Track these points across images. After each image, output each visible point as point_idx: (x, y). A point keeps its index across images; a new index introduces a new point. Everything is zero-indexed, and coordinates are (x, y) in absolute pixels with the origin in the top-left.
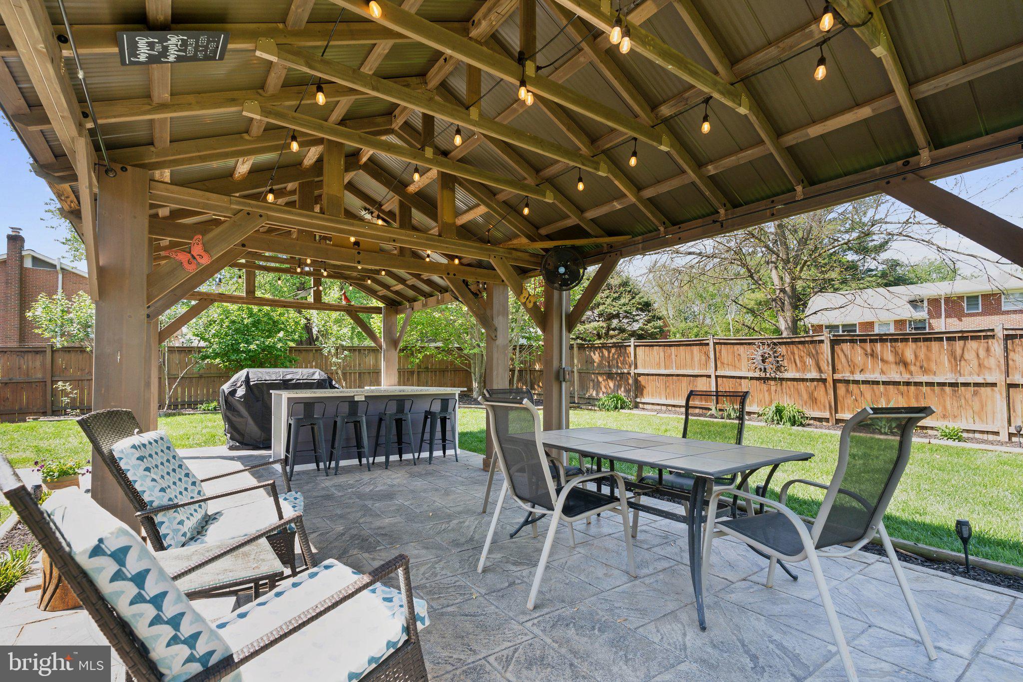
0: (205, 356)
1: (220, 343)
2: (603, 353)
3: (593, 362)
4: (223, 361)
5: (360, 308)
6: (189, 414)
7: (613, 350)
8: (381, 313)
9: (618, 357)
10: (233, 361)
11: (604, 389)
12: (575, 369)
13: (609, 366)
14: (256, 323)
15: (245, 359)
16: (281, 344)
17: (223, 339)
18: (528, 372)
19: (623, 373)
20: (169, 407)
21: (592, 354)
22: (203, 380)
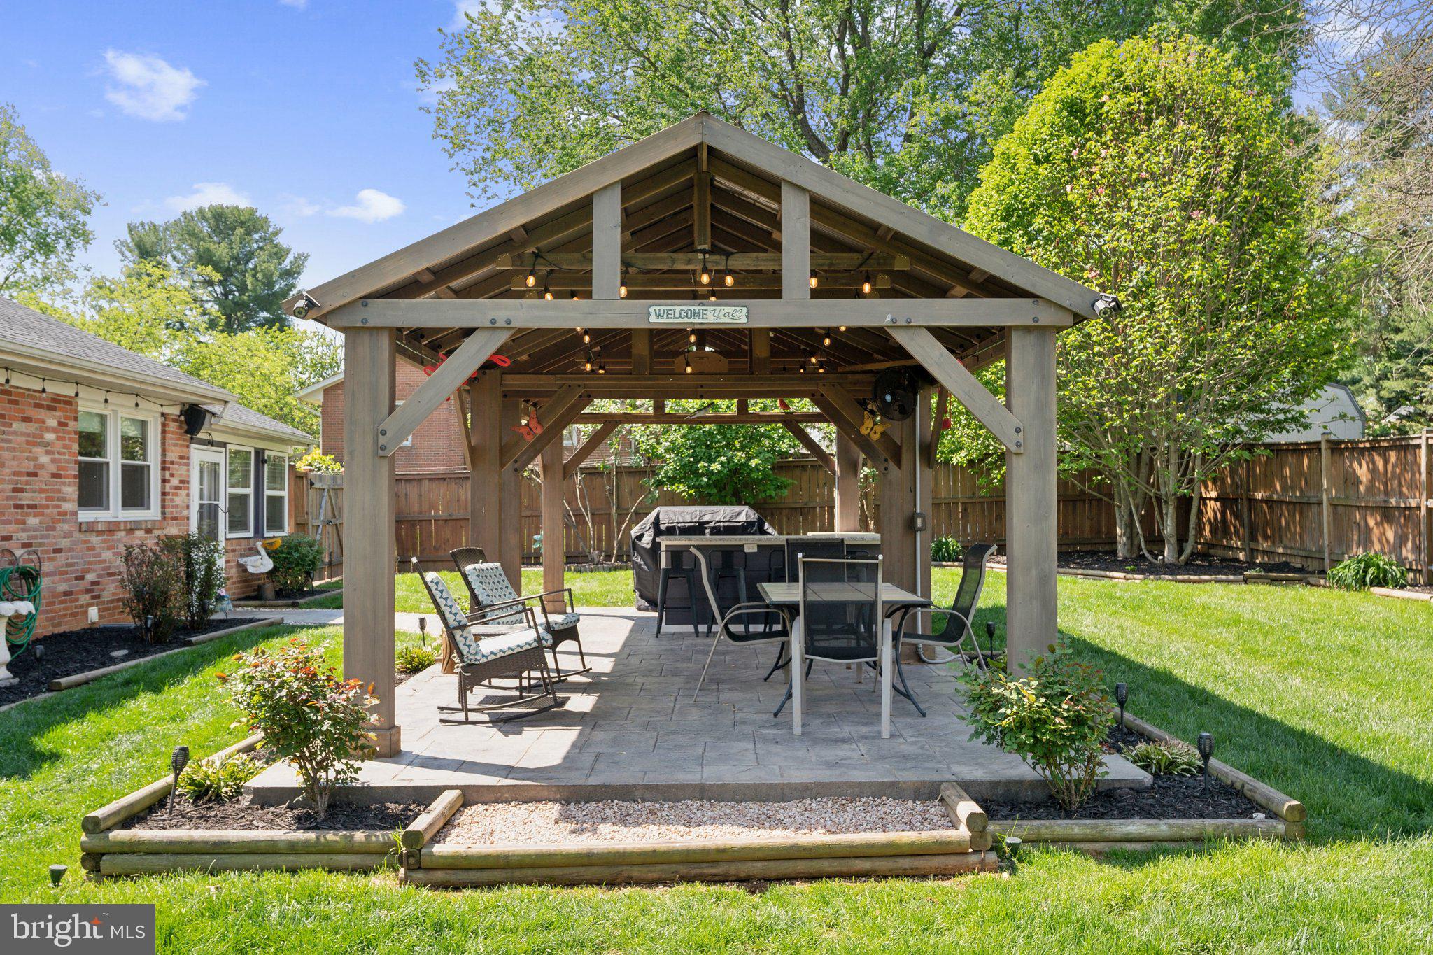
1: (675, 461)
2: (1374, 463)
3: (1357, 482)
5: (802, 416)
9: (1401, 471)
10: (693, 487)
12: (1325, 499)
13: (1386, 493)
14: (722, 428)
17: (681, 453)
18: (1245, 503)
20: (619, 558)
21: (1356, 466)
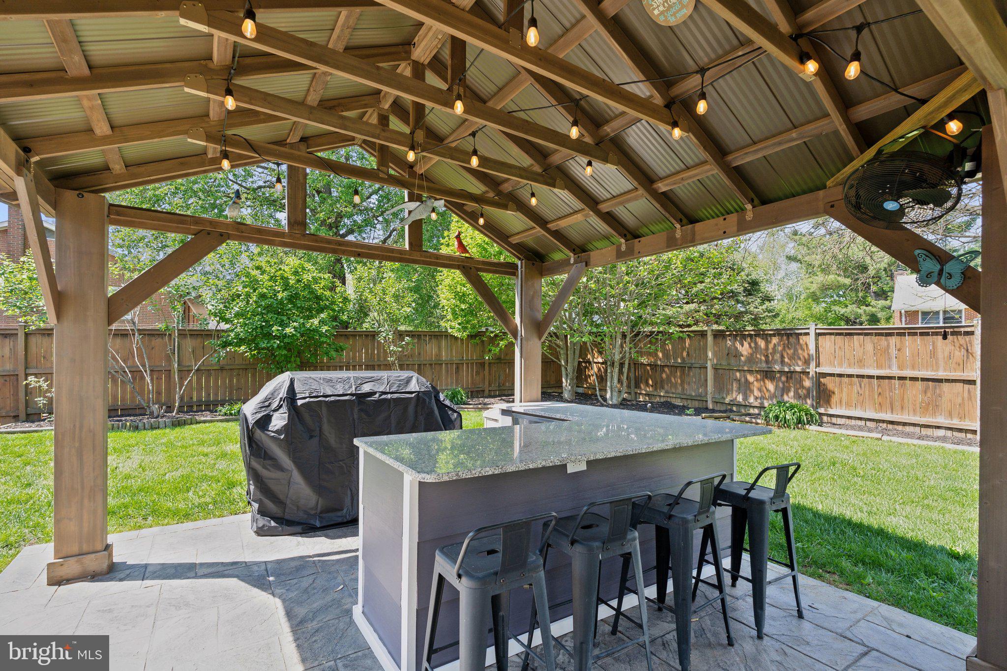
0: (225, 342)
1: (246, 324)
2: (756, 343)
3: (738, 355)
4: (250, 349)
5: (484, 263)
6: (205, 422)
7: (775, 340)
8: (514, 274)
9: (784, 349)
10: (263, 349)
11: (757, 393)
12: (709, 365)
13: (767, 362)
14: (293, 299)
15: (279, 347)
16: (326, 328)
17: (250, 319)
18: (632, 365)
19: (795, 372)
20: (179, 412)
21: (738, 345)
22: (225, 372)
